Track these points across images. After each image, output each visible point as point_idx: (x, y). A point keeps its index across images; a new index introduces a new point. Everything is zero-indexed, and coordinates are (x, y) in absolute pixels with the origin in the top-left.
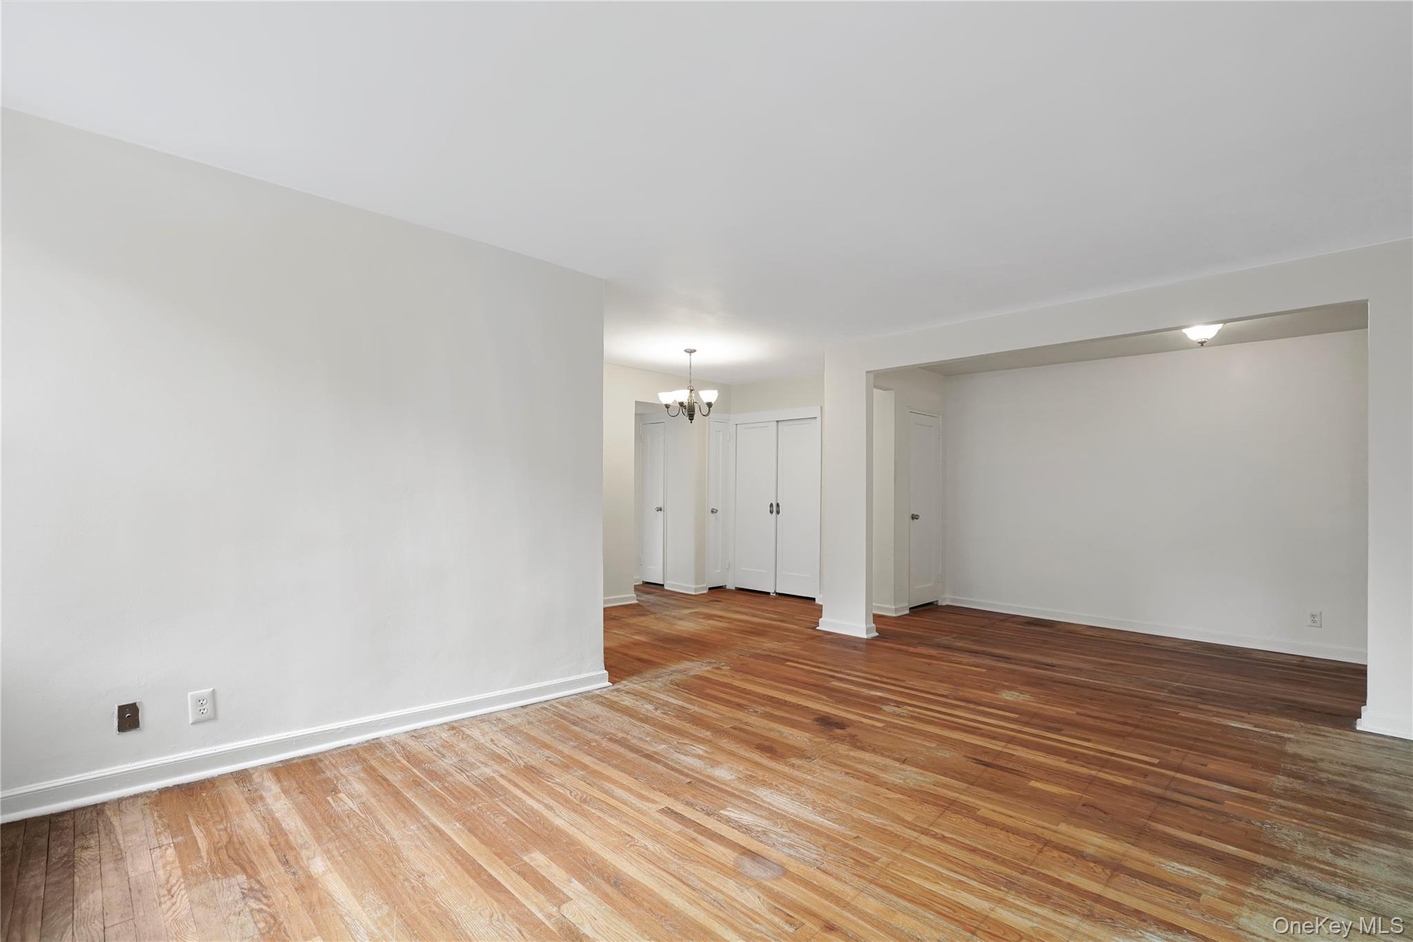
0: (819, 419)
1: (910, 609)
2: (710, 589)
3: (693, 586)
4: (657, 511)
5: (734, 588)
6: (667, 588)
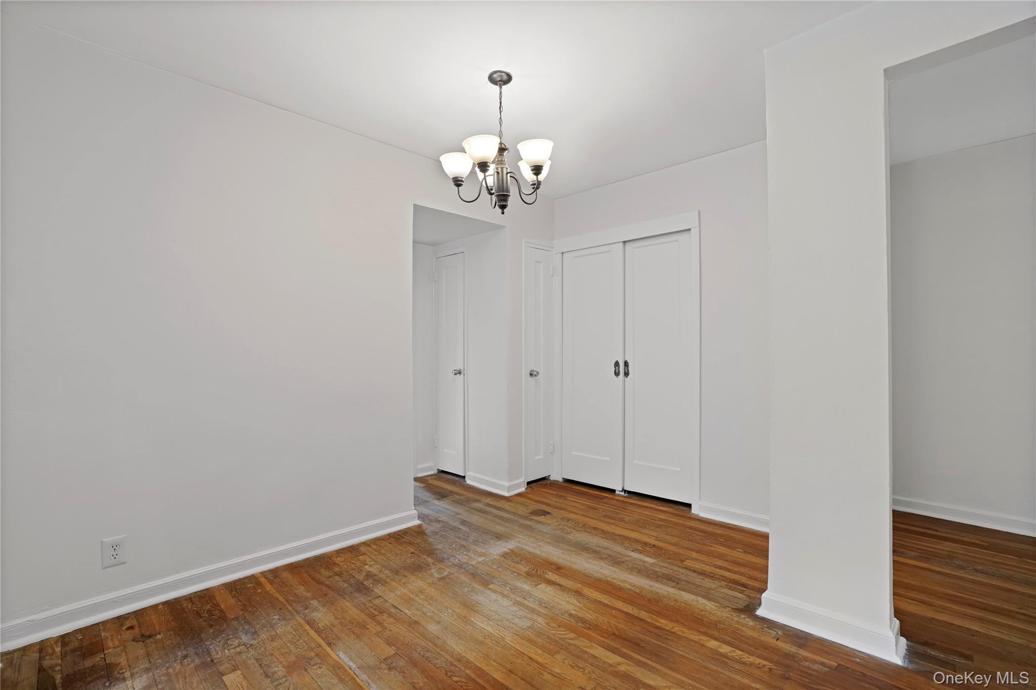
0: (695, 232)
2: (529, 483)
3: (507, 484)
4: (455, 374)
5: (561, 480)
6: (469, 481)
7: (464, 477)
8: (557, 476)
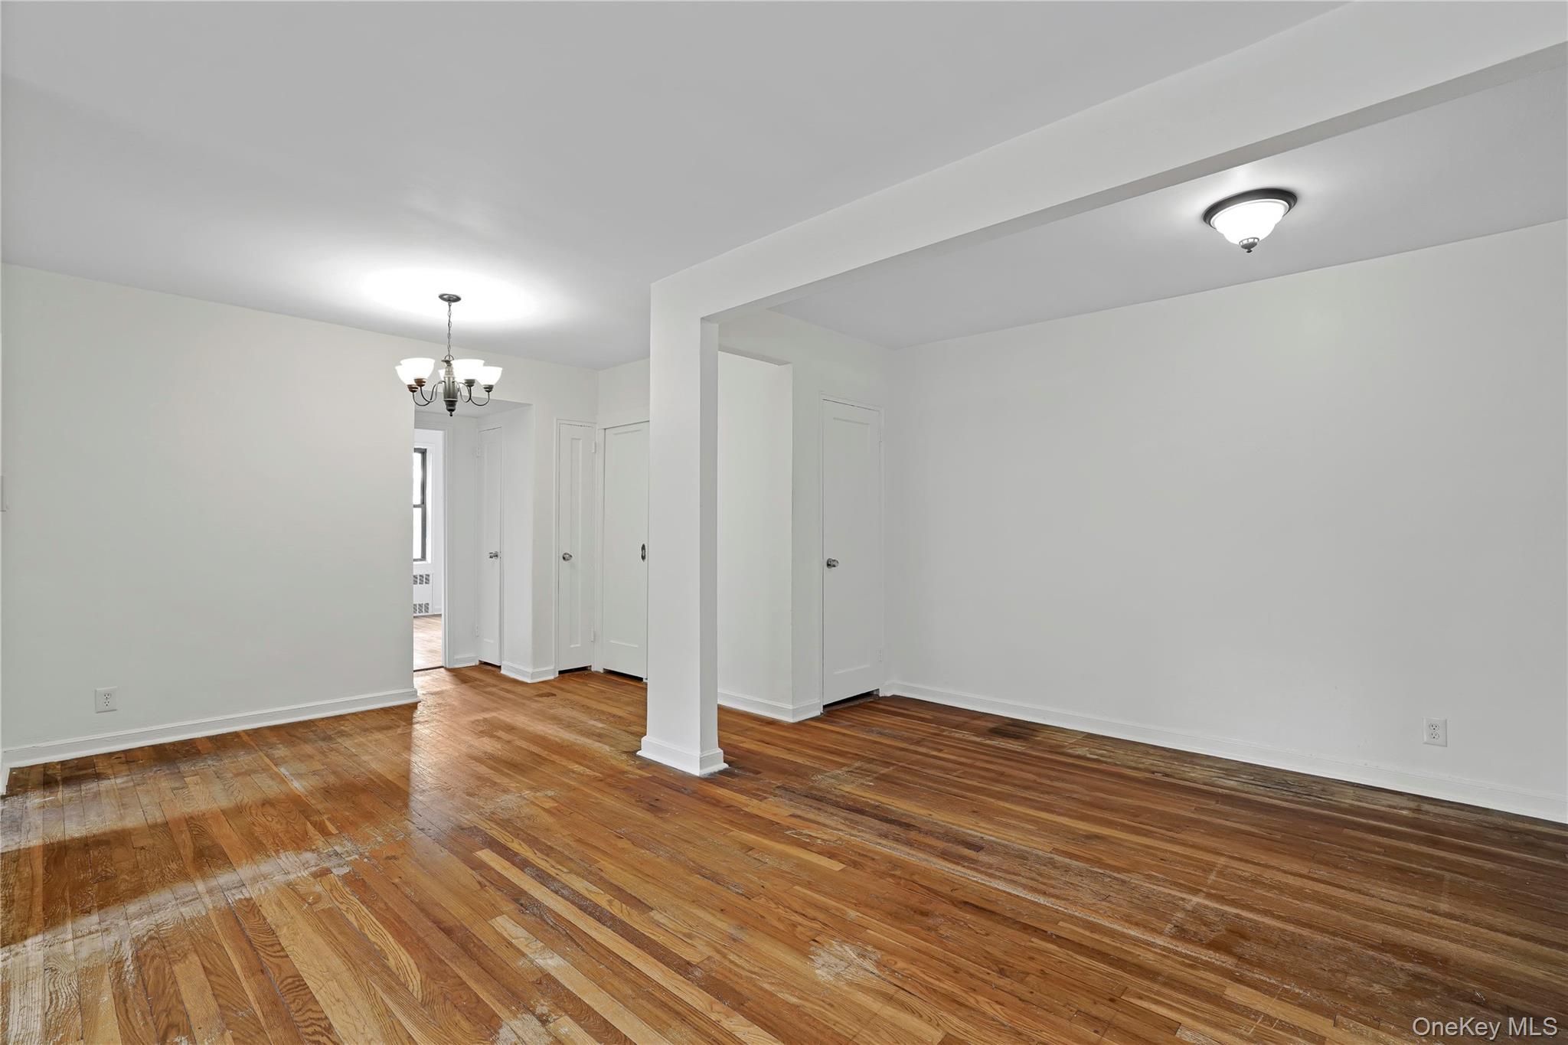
1: (825, 707)
2: (561, 672)
3: (530, 670)
4: (491, 557)
5: (602, 671)
6: (503, 672)
7: (500, 667)
8: (598, 667)
